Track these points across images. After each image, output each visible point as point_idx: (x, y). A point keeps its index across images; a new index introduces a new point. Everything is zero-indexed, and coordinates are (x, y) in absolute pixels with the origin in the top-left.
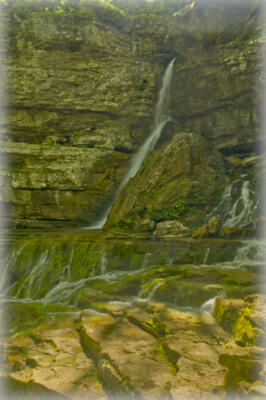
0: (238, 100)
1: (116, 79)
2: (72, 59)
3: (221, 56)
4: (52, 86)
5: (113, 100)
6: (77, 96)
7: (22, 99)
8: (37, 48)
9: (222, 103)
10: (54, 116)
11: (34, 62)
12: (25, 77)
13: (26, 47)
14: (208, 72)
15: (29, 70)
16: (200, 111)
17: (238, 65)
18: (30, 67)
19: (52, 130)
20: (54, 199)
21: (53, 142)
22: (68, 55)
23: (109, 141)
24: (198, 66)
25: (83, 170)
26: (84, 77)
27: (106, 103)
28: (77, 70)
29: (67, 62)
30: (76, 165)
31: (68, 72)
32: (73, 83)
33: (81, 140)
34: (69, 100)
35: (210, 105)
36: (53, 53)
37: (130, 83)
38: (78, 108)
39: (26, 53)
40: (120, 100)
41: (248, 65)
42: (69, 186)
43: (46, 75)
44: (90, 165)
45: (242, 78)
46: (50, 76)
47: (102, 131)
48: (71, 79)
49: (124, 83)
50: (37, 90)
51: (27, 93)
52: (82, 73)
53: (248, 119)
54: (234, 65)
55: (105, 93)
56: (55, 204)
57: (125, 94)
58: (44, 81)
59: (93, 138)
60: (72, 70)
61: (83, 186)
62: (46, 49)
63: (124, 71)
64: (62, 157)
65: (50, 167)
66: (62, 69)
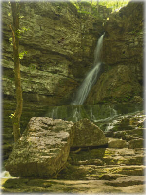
0: (131, 59)
1: (74, 39)
2: (54, 23)
3: (126, 37)
4: (42, 35)
5: (70, 50)
6: (53, 44)
7: (25, 39)
8: (36, 13)
9: (123, 60)
10: (39, 52)
11: (34, 20)
12: (29, 27)
13: (31, 11)
14: (119, 44)
15: (32, 24)
16: (111, 63)
17: (134, 42)
18: (32, 22)
19: (34, 61)
20: (36, 98)
21: (34, 67)
22: (53, 21)
23: (65, 72)
24: (115, 40)
25: (53, 84)
26: (58, 34)
27: (67, 50)
28: (55, 30)
29: (51, 25)
30: (49, 81)
31: (51, 30)
32: (52, 36)
33: (50, 69)
34: (49, 45)
35: (117, 60)
36: (44, 18)
37: (80, 43)
38: (53, 50)
39: (30, 14)
40: (74, 51)
41: (139, 43)
42: (45, 92)
43: (39, 29)
44: (56, 82)
45: (135, 49)
46: (41, 30)
47: (62, 66)
48: (52, 34)
49: (78, 42)
50: (34, 36)
51: (29, 36)
52: (58, 32)
53: (134, 69)
54: (132, 42)
55: (67, 45)
56: (37, 102)
57: (77, 48)
58: (39, 32)
59: (57, 69)
60: (54, 29)
61: (53, 93)
62: (42, 15)
63: (77, 36)
64: (41, 76)
65: (33, 80)
66: (48, 28)
